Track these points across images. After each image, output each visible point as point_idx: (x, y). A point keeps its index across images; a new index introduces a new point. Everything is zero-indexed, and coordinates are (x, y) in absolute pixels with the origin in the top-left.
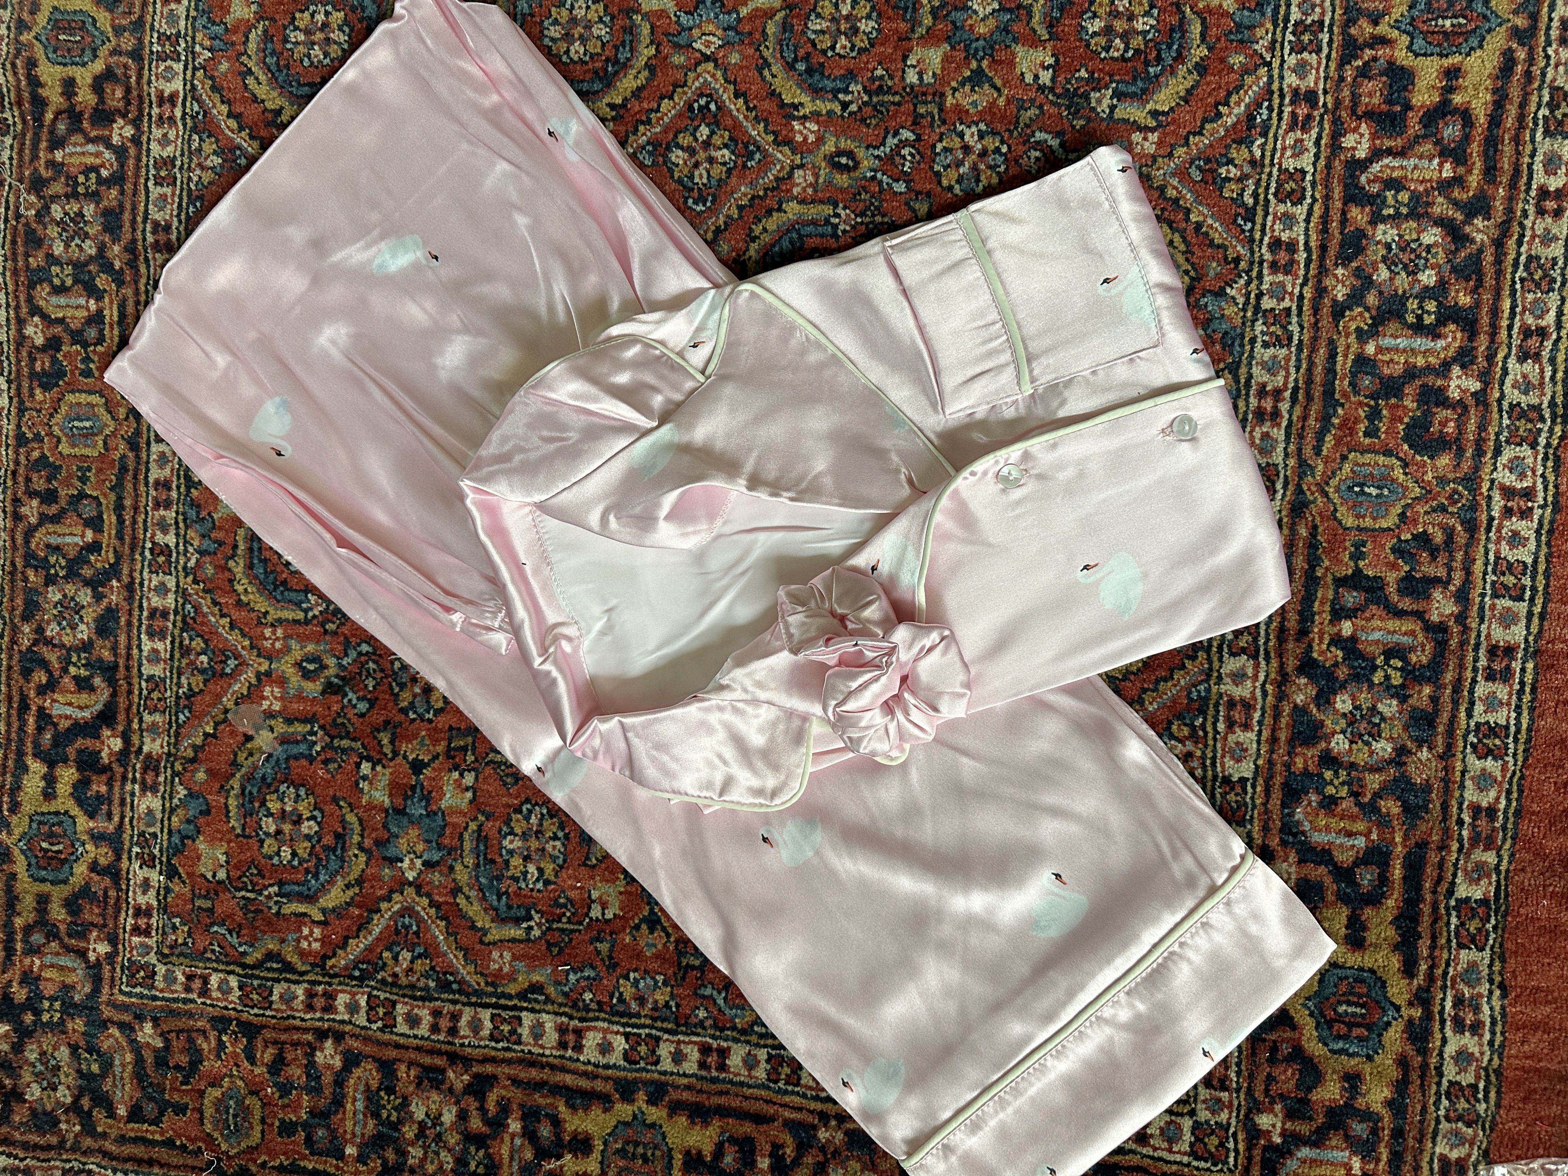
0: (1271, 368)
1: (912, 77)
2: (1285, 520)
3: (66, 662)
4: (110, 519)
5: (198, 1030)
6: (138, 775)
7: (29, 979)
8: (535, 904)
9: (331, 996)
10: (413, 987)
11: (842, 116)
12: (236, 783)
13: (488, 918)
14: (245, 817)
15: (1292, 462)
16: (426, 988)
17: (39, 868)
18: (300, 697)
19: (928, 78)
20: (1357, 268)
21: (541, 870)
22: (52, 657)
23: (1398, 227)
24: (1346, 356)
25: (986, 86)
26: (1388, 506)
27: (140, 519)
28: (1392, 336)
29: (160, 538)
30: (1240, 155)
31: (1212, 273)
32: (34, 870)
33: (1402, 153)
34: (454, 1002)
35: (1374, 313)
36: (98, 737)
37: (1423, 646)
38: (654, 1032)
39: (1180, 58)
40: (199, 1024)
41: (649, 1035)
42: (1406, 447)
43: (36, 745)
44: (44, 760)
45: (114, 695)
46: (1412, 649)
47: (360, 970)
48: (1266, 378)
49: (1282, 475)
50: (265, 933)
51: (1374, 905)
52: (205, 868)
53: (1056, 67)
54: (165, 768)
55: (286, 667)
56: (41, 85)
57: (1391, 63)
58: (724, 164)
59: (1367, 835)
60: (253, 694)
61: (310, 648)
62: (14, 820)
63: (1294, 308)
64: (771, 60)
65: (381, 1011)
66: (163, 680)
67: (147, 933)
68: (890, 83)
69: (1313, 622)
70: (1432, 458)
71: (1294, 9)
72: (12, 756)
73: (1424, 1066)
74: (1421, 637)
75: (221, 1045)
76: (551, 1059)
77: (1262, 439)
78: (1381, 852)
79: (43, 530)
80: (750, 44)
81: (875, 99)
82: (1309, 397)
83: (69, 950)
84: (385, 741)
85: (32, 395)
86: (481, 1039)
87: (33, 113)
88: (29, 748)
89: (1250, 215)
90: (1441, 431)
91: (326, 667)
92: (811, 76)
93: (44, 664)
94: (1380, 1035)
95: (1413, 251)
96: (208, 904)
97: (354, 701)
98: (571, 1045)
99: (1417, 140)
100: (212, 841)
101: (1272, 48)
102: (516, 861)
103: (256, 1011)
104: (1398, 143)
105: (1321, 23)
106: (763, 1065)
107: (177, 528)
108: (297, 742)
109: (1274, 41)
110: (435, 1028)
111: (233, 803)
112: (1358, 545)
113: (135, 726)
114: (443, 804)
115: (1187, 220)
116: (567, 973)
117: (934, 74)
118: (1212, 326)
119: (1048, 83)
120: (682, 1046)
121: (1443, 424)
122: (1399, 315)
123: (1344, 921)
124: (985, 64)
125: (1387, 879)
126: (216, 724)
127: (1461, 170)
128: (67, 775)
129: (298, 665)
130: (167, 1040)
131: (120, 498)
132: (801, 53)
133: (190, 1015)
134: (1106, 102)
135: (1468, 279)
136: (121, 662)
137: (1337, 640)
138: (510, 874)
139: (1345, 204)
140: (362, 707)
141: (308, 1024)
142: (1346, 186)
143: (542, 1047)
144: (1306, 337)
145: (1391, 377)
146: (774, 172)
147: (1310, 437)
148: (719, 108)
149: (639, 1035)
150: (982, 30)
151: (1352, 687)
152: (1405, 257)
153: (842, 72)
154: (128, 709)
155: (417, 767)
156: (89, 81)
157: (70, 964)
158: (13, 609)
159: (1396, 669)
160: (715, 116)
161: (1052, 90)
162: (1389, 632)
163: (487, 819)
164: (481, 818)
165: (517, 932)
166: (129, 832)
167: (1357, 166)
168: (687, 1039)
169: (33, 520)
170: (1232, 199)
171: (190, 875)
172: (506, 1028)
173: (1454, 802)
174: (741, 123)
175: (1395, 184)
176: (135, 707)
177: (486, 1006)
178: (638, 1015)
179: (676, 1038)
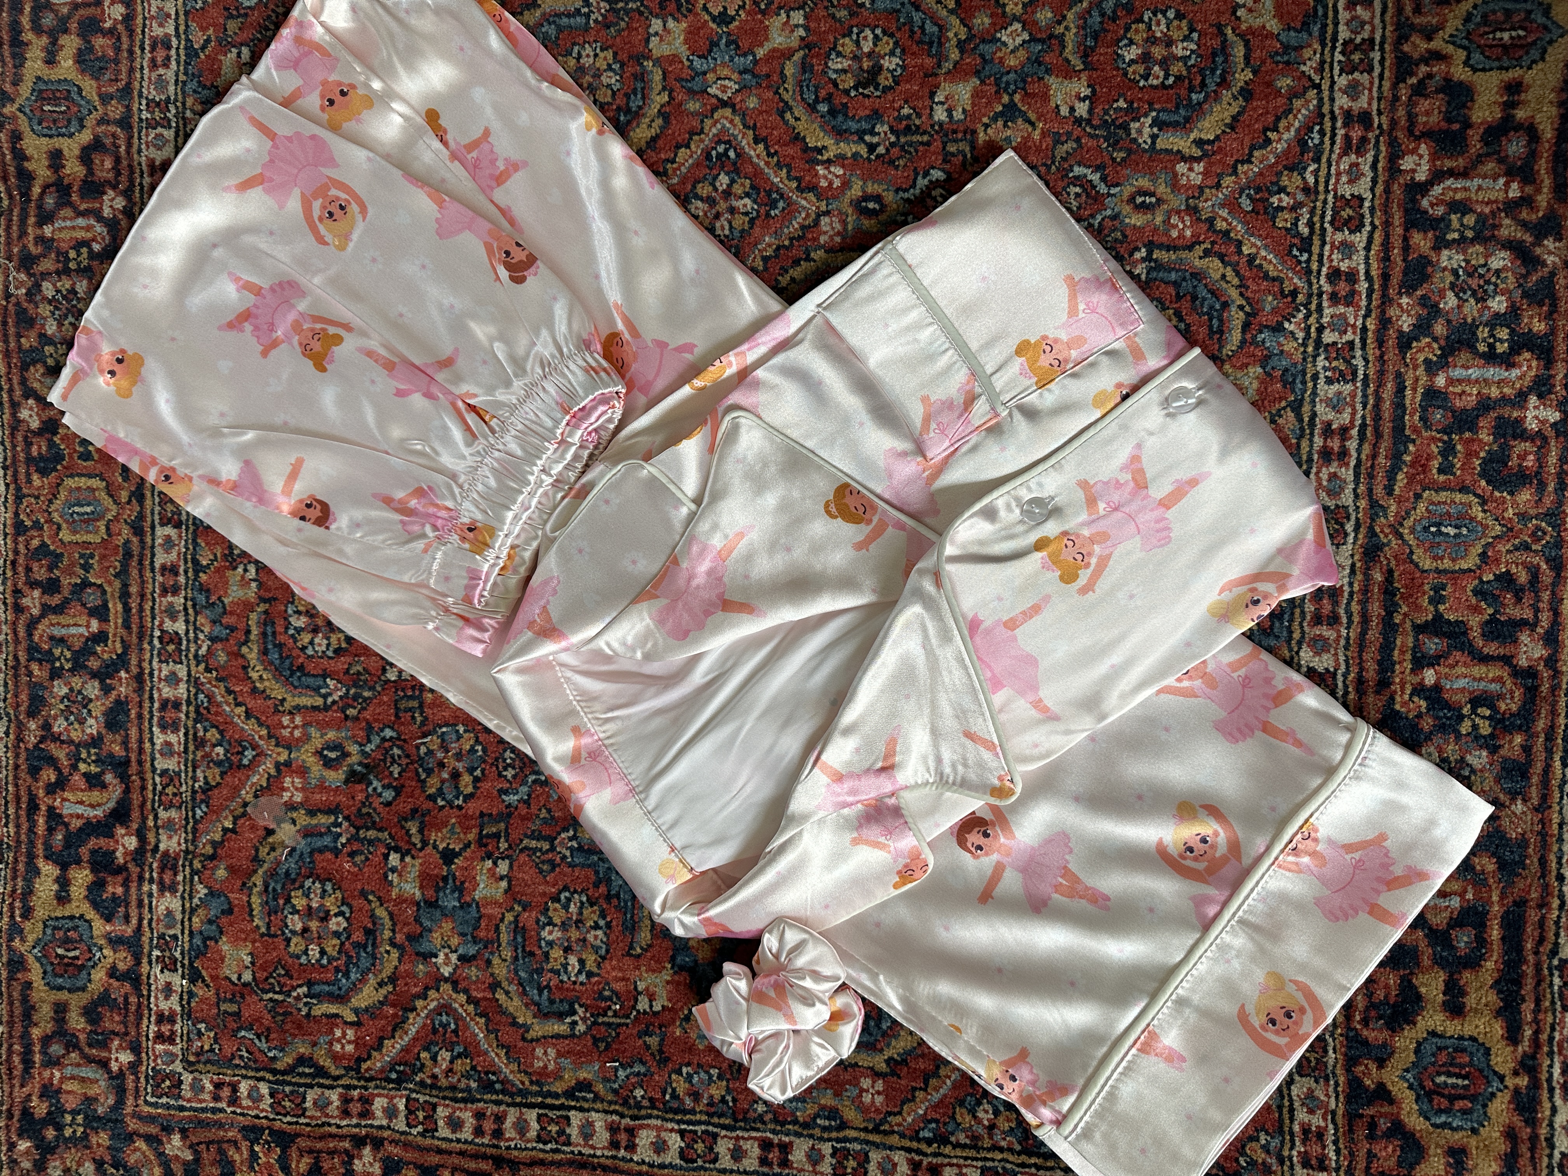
0: (1336, 405)
1: (940, 114)
2: (1358, 565)
3: (76, 759)
4: (115, 607)
5: (229, 1141)
6: (155, 875)
7: (49, 1092)
8: (578, 998)
9: (366, 1101)
10: (453, 1088)
11: (868, 158)
12: (258, 880)
13: (529, 1014)
14: (269, 915)
15: (1363, 503)
16: (468, 1090)
17: (56, 975)
18: (322, 787)
19: (958, 115)
20: (1423, 297)
21: (582, 962)
22: (61, 754)
23: (1465, 252)
24: (1414, 390)
25: (1020, 121)
26: (1468, 546)
27: (147, 606)
28: (1463, 366)
29: (168, 625)
30: (1291, 181)
31: (1268, 308)
32: (49, 978)
33: (1464, 174)
34: (498, 1103)
35: (1443, 343)
36: (111, 836)
37: (1512, 692)
38: (710, 1128)
39: (1224, 83)
40: (230, 1134)
41: (705, 1132)
42: (1483, 483)
43: (47, 846)
44: (56, 862)
45: (127, 791)
46: (1501, 696)
47: (397, 1072)
48: (1331, 416)
49: (1353, 518)
50: (294, 1036)
51: (1473, 968)
52: (229, 971)
53: (1092, 99)
54: (184, 866)
55: (306, 756)
56: (27, 159)
57: (1448, 80)
58: (747, 214)
59: (1462, 894)
60: (273, 786)
61: (331, 735)
62: (27, 926)
63: (1357, 340)
64: (791, 103)
65: (421, 1115)
66: (178, 774)
67: (171, 1040)
68: (917, 122)
69: (1393, 672)
70: (1511, 493)
71: (1342, 28)
72: (22, 859)
73: (1534, 1139)
74: (1509, 684)
75: (254, 1156)
76: (602, 1160)
77: (1329, 480)
78: (1477, 913)
79: (46, 621)
80: (768, 87)
81: (903, 140)
82: (1378, 435)
83: (90, 1060)
84: (413, 831)
85: (29, 481)
86: (528, 1141)
87: (19, 188)
88: (40, 850)
89: (1306, 245)
90: (1520, 465)
91: (348, 755)
92: (835, 117)
93: (52, 761)
94: (1485, 1106)
95: (1481, 276)
96: (234, 1008)
97: (379, 790)
98: (623, 1144)
99: (1480, 159)
100: (236, 941)
101: (1320, 69)
102: (556, 953)
103: (289, 1119)
104: (1460, 163)
105: (1372, 41)
106: (828, 1160)
107: (187, 614)
108: (321, 835)
109: (1322, 62)
110: (478, 1131)
111: (256, 901)
112: (1438, 588)
113: (150, 823)
114: (477, 895)
115: (1240, 252)
116: (616, 1069)
117: (964, 111)
118: (1271, 363)
119: (1085, 115)
120: (742, 1142)
121: (1522, 457)
122: (1470, 345)
123: (1441, 986)
124: (1017, 97)
125: (1485, 940)
126: (236, 819)
127: (1528, 189)
128: (81, 877)
129: (319, 753)
130: (196, 1152)
131: (125, 586)
132: (823, 93)
133: (220, 1125)
134: (1147, 131)
135: (1541, 304)
136: (133, 757)
137: (1419, 690)
138: (549, 966)
139: (1406, 230)
140: (388, 795)
141: (345, 1130)
142: (1406, 211)
143: (593, 1147)
144: (1371, 372)
145: (1464, 410)
146: (800, 220)
147: (1380, 475)
148: (738, 155)
149: (695, 1132)
150: (1012, 62)
151: (1438, 739)
152: (1474, 283)
153: (867, 112)
154: (142, 805)
155: (448, 856)
156: (77, 152)
157: (91, 1075)
158: (18, 705)
159: (1483, 717)
160: (734, 164)
161: (1089, 122)
162: (1474, 679)
163: (524, 910)
164: (517, 908)
165: (560, 1028)
166: (149, 935)
167: (1419, 189)
168: (746, 1135)
169: (35, 612)
170: (1286, 229)
171: (215, 978)
172: (554, 1128)
173: (1552, 857)
174: (762, 172)
175: (1461, 207)
176: (149, 804)
177: (532, 1106)
178: (693, 1112)
179: (734, 1134)
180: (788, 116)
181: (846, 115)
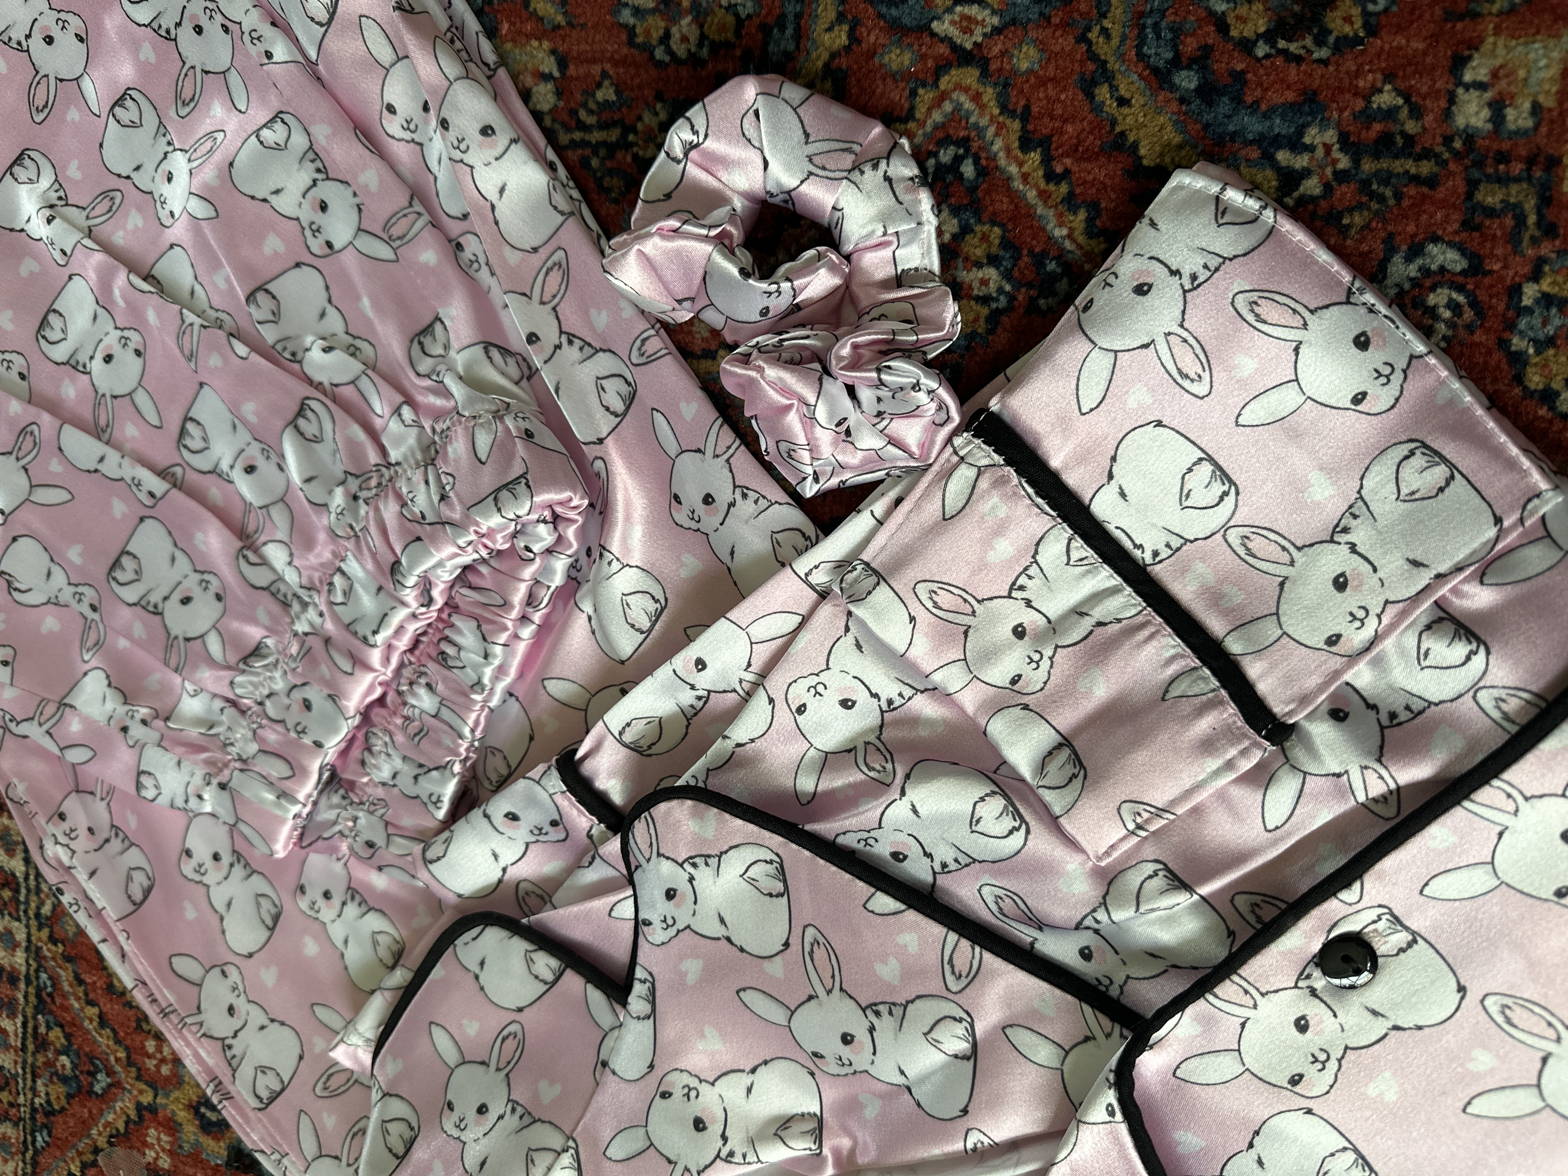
180: (1103, 93)
181: (1238, 100)
